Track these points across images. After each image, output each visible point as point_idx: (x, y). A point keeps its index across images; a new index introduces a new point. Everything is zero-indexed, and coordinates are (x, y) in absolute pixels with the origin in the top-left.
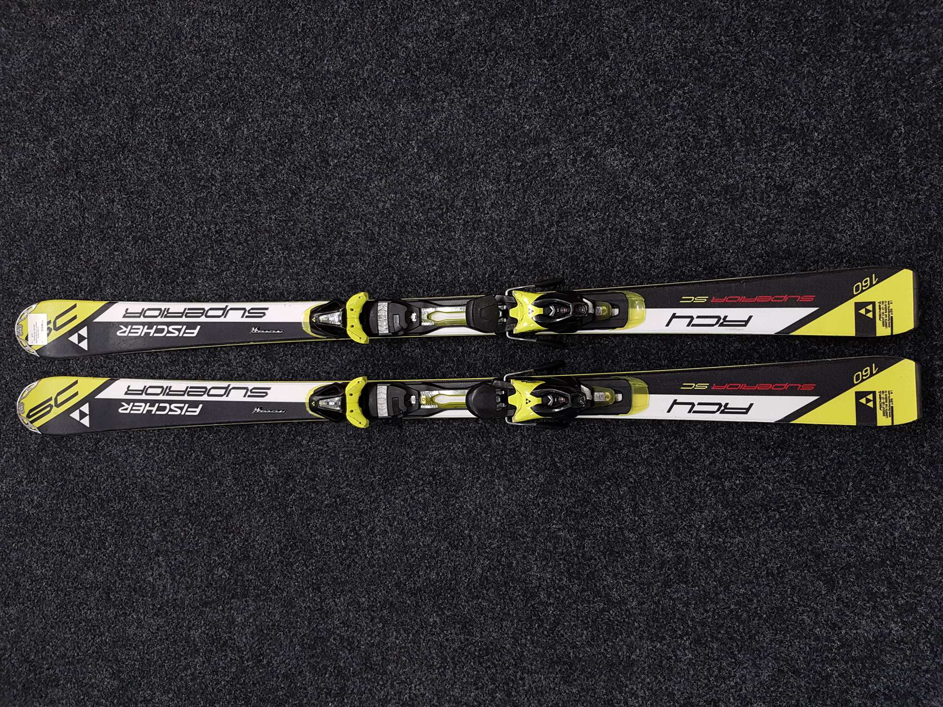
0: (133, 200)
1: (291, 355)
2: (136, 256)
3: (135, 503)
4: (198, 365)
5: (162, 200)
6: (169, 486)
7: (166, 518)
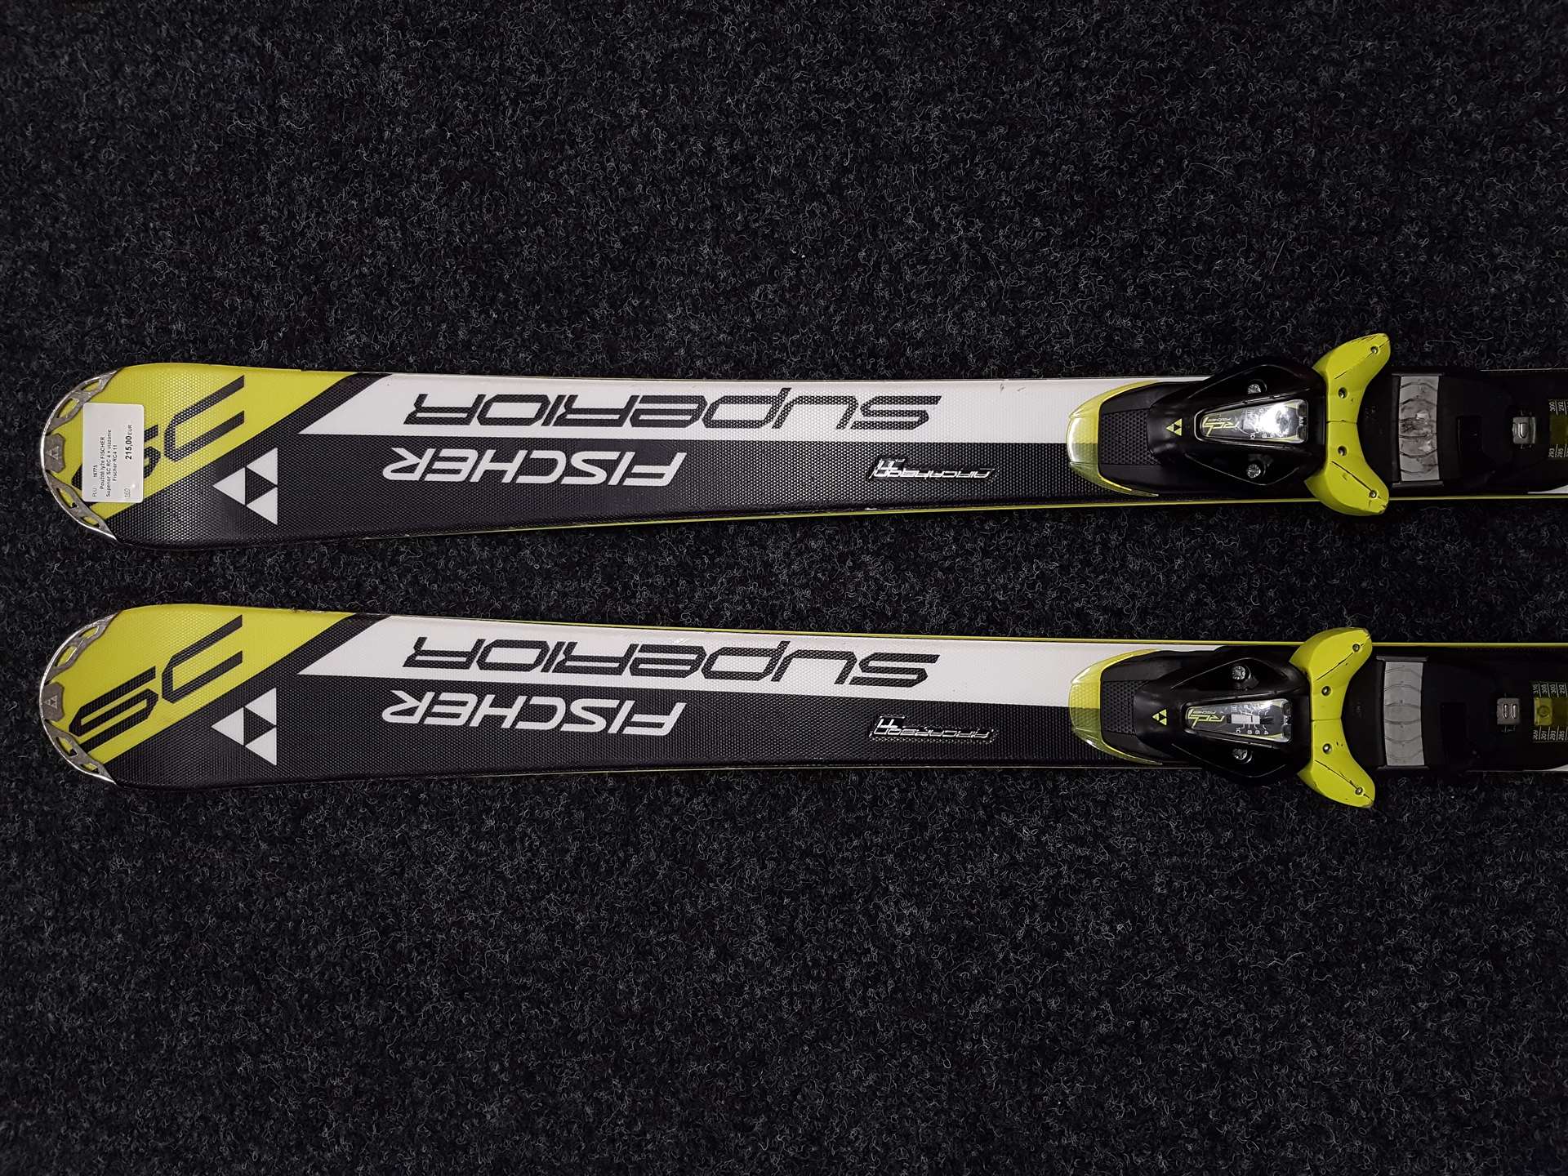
0: (446, 56)
1: (986, 553)
2: (450, 233)
3: (428, 1007)
4: (659, 580)
5: (549, 55)
6: (546, 957)
7: (531, 1060)
